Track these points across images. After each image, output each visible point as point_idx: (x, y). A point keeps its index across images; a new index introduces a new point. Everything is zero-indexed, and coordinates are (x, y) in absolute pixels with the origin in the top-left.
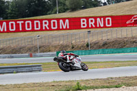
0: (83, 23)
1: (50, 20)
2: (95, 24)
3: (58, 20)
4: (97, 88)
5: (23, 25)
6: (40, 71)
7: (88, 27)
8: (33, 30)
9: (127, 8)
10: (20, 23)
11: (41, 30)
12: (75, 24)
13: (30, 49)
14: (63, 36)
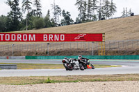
0: (45, 37)
1: (22, 34)
2: (53, 38)
3: (28, 34)
4: (61, 82)
5: (4, 37)
6: (15, 68)
7: (48, 40)
8: (10, 40)
9: (74, 29)
10: (2, 35)
11: (16, 41)
12: (39, 38)
13: (7, 54)
14: (30, 45)
